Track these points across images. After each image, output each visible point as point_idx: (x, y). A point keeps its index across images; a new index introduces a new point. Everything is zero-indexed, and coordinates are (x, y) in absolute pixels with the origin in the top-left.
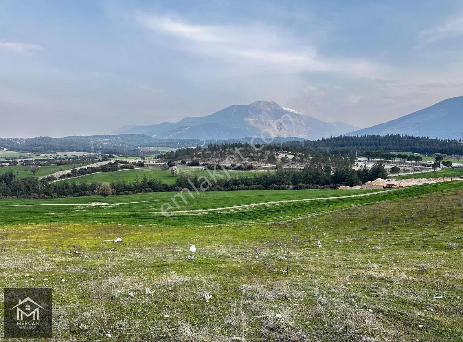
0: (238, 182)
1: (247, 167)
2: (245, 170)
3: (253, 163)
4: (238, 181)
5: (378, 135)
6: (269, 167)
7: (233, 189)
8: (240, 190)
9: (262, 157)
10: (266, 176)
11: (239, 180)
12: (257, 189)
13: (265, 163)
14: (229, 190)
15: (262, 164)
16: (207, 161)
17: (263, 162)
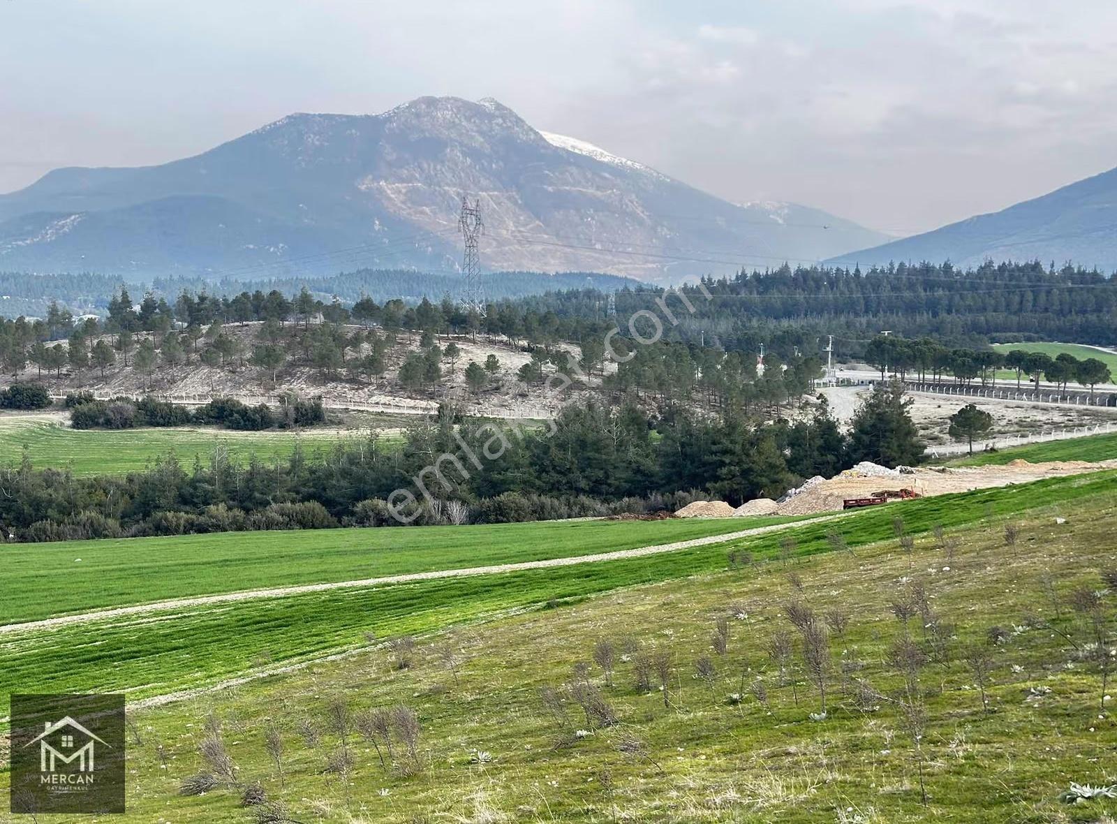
0: (205, 491)
1: (292, 414)
2: (283, 426)
3: (328, 393)
4: (206, 486)
5: (947, 268)
6: (406, 411)
7: (162, 529)
8: (202, 529)
9: (373, 365)
10: (353, 460)
11: (210, 481)
12: (287, 526)
13: (391, 393)
14: (144, 533)
15: (374, 399)
16: (92, 386)
17: (381, 387)
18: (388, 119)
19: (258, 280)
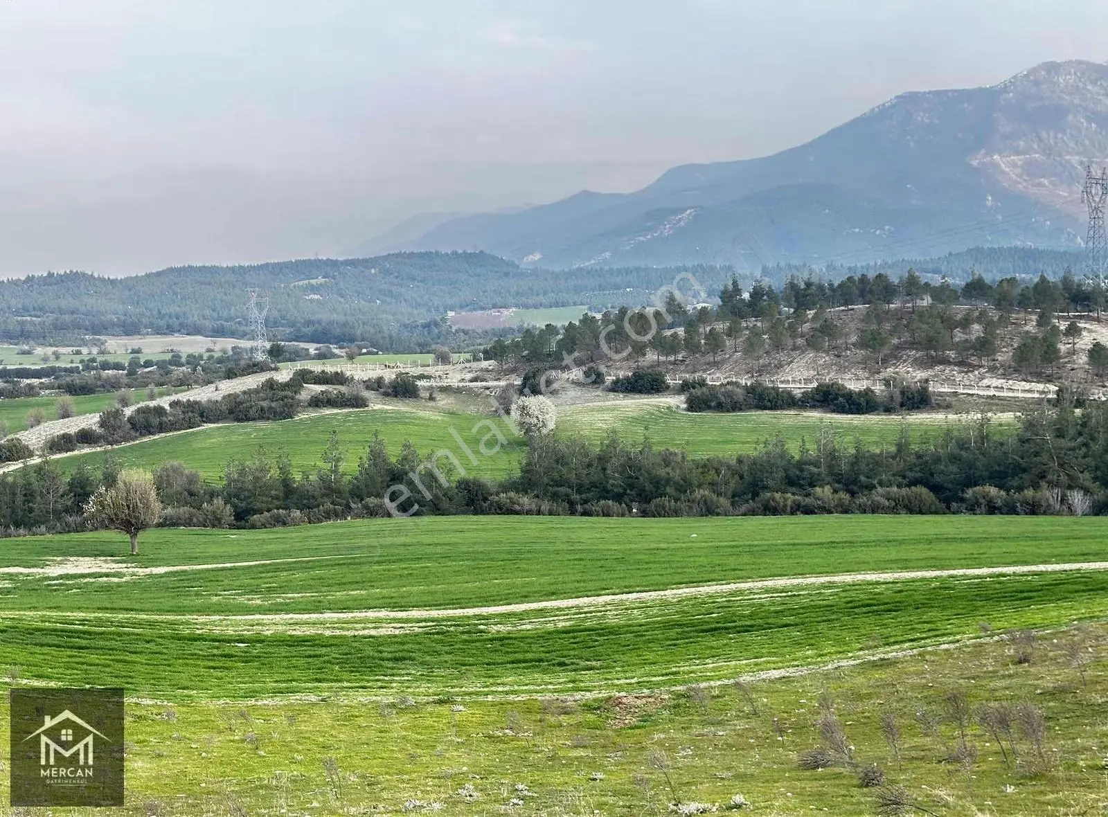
0: (812, 474)
1: (898, 398)
2: (888, 410)
3: (935, 376)
4: (813, 469)
6: (1020, 395)
7: (771, 510)
8: (808, 511)
9: (984, 347)
10: (963, 445)
11: (816, 464)
12: (893, 510)
13: (1005, 376)
14: (753, 513)
15: (986, 382)
16: (704, 371)
17: (992, 369)
18: (1005, 89)
19: (864, 264)
